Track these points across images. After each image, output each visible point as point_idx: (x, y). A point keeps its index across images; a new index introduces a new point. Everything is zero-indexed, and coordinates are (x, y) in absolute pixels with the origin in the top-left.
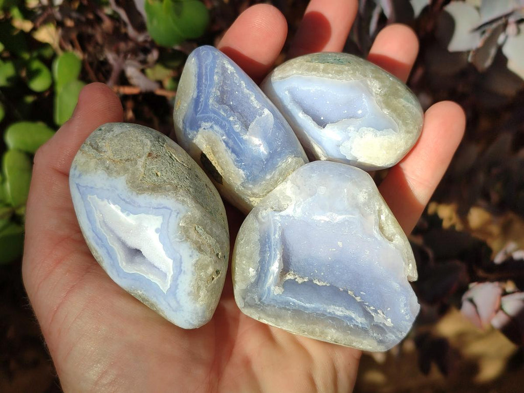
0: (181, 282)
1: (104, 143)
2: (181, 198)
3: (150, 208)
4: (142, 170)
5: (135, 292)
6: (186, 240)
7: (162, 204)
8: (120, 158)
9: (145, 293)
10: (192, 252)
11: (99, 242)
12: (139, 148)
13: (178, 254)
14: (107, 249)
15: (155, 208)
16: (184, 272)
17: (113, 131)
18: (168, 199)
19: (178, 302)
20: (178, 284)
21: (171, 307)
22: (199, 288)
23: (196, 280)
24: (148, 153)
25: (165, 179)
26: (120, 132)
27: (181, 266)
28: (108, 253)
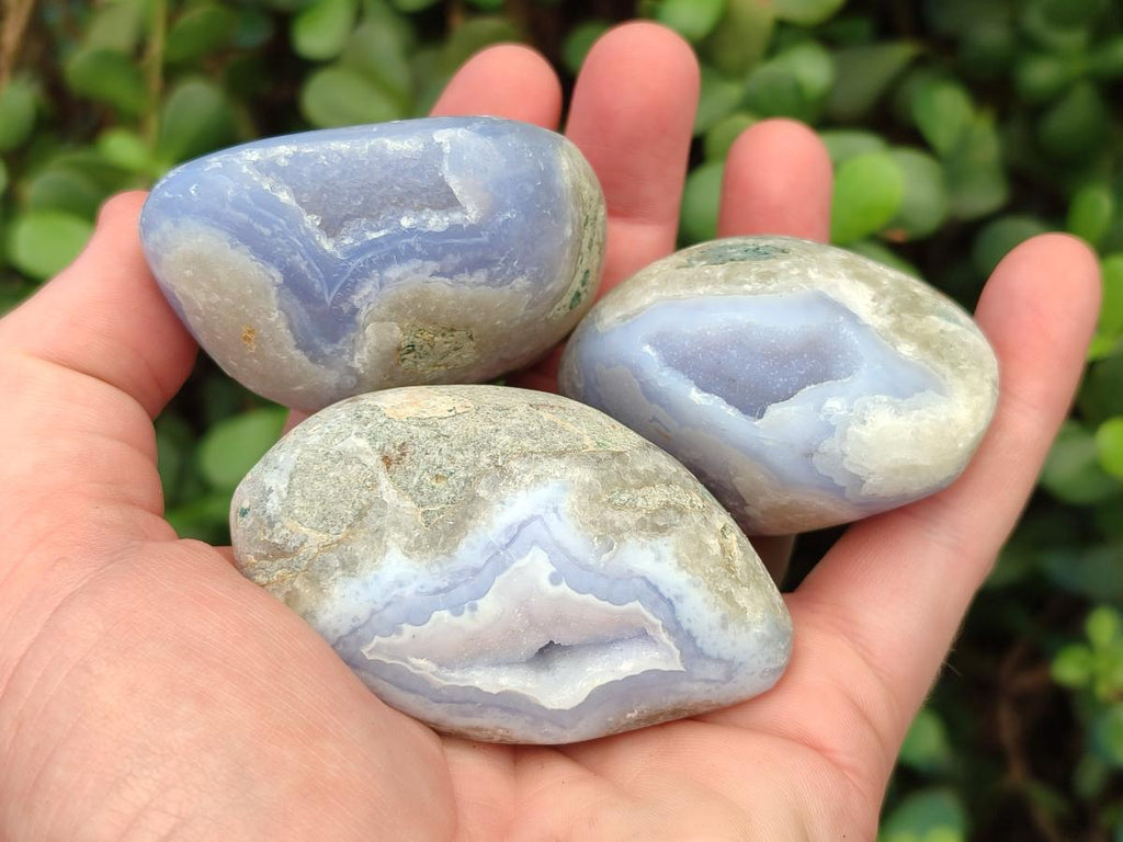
0: (689, 620)
1: (283, 527)
2: (528, 478)
3: (497, 553)
4: (409, 504)
5: (623, 722)
6: (622, 540)
7: (511, 526)
8: (345, 525)
9: (643, 706)
10: (652, 549)
11: (469, 707)
12: (353, 469)
13: (635, 580)
14: (497, 706)
15: (507, 545)
16: (676, 597)
17: (271, 491)
18: (511, 505)
19: (719, 660)
20: (689, 632)
21: (714, 681)
22: (728, 596)
23: (709, 588)
24: (381, 463)
25: (462, 474)
26: (287, 480)
27: (661, 595)
28: (505, 709)
